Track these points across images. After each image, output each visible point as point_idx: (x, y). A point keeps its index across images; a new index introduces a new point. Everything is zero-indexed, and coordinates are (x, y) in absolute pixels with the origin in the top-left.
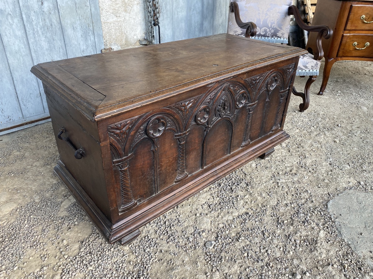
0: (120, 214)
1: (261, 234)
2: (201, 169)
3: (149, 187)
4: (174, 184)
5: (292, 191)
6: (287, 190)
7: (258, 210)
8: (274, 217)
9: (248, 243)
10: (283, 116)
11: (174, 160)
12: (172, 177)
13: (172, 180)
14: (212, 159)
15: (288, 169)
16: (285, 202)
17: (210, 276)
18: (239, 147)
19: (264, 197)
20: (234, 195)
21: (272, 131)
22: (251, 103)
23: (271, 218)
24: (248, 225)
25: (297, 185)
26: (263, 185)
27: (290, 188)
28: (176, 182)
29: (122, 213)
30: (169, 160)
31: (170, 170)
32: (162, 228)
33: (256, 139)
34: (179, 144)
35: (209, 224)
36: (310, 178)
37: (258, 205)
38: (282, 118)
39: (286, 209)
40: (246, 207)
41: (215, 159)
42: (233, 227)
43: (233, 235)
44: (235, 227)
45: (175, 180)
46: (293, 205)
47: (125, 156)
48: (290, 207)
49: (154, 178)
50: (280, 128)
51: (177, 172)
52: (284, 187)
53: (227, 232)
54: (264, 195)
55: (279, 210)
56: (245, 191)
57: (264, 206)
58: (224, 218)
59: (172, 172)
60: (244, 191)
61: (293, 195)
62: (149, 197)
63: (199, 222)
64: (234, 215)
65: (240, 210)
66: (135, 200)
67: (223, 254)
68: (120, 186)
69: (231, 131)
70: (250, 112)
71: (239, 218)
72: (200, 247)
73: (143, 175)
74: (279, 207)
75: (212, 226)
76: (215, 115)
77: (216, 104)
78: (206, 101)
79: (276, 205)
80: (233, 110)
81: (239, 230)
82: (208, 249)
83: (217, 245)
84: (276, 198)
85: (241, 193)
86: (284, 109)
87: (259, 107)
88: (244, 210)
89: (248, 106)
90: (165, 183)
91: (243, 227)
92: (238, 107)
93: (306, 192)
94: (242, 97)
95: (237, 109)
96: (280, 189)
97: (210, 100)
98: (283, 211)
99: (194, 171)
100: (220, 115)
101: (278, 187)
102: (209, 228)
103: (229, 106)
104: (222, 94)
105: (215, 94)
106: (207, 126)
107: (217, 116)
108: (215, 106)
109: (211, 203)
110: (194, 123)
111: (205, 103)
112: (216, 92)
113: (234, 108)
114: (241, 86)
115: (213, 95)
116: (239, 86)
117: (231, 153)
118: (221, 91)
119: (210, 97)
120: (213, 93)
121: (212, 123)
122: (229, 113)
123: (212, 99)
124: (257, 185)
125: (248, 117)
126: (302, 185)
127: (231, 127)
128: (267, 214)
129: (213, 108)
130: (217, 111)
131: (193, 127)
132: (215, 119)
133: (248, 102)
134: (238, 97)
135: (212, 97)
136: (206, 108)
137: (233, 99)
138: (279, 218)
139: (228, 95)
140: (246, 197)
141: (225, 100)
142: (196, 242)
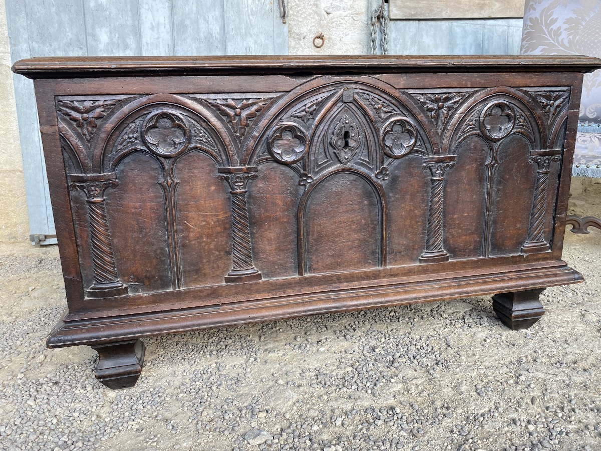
0: (86, 298)
2: (298, 276)
3: (157, 265)
4: (224, 284)
5: (551, 399)
6: (536, 393)
7: (426, 411)
8: (456, 435)
10: (554, 221)
11: (219, 225)
12: (218, 267)
13: (218, 273)
14: (329, 261)
15: (570, 358)
18: (413, 260)
19: (462, 393)
20: (389, 372)
21: (522, 251)
22: (434, 154)
23: (449, 434)
24: (376, 432)
25: (576, 392)
26: (476, 370)
27: (548, 391)
28: (227, 280)
29: (91, 296)
30: (208, 223)
31: (212, 247)
32: (197, 383)
33: (469, 256)
34: (231, 192)
35: (290, 403)
37: (433, 402)
38: (554, 228)
39: (506, 429)
40: (402, 398)
41: (337, 265)
42: (339, 423)
43: (325, 437)
44: (343, 424)
45: (227, 276)
46: (531, 428)
47: (94, 172)
48: (518, 428)
49: (169, 248)
50: (550, 251)
51: (230, 259)
52: (532, 386)
53: (315, 428)
54: (463, 388)
56: (423, 372)
57: (448, 408)
58: (331, 403)
59: (217, 253)
60: (421, 371)
61: (547, 408)
62: (158, 288)
63: (272, 393)
64: (359, 403)
65: (382, 400)
66: (124, 281)
68: (87, 237)
69: (380, 209)
71: (365, 412)
73: (141, 232)
74: (486, 419)
75: (295, 408)
76: (323, 153)
77: (325, 129)
78: (295, 113)
79: (483, 415)
80: (378, 156)
81: (348, 433)
82: (246, 442)
83: (269, 442)
84: (493, 401)
85: (410, 372)
86: (556, 203)
87: (464, 173)
88: (392, 402)
89: (424, 159)
90: (197, 271)
91: (361, 430)
92: (391, 153)
93: (596, 411)
94: (402, 132)
95: (389, 156)
96: (518, 388)
97: (304, 113)
98: (494, 430)
99: (279, 274)
100: (336, 155)
101: (517, 383)
102: (284, 410)
103: (366, 144)
104: (339, 110)
105: (319, 104)
106: (302, 171)
107: (329, 157)
108: (323, 133)
109: (328, 372)
110: (266, 155)
111: (291, 116)
112: (320, 99)
113: (378, 152)
114: (393, 104)
115: (313, 105)
116: (386, 102)
117: (385, 266)
118: (334, 99)
119: (304, 108)
120: (312, 99)
121: (316, 170)
122: (368, 160)
123: (311, 113)
124: (460, 367)
125: (432, 189)
126: (591, 394)
127: (378, 198)
128: (443, 423)
129: (317, 135)
130: (329, 145)
131: (266, 164)
132: (323, 163)
133: (423, 149)
134: (388, 129)
135: (309, 108)
136: (295, 130)
137: (372, 128)
138: (471, 441)
139: (358, 117)
140: (415, 381)
141: (346, 123)
142: (234, 422)
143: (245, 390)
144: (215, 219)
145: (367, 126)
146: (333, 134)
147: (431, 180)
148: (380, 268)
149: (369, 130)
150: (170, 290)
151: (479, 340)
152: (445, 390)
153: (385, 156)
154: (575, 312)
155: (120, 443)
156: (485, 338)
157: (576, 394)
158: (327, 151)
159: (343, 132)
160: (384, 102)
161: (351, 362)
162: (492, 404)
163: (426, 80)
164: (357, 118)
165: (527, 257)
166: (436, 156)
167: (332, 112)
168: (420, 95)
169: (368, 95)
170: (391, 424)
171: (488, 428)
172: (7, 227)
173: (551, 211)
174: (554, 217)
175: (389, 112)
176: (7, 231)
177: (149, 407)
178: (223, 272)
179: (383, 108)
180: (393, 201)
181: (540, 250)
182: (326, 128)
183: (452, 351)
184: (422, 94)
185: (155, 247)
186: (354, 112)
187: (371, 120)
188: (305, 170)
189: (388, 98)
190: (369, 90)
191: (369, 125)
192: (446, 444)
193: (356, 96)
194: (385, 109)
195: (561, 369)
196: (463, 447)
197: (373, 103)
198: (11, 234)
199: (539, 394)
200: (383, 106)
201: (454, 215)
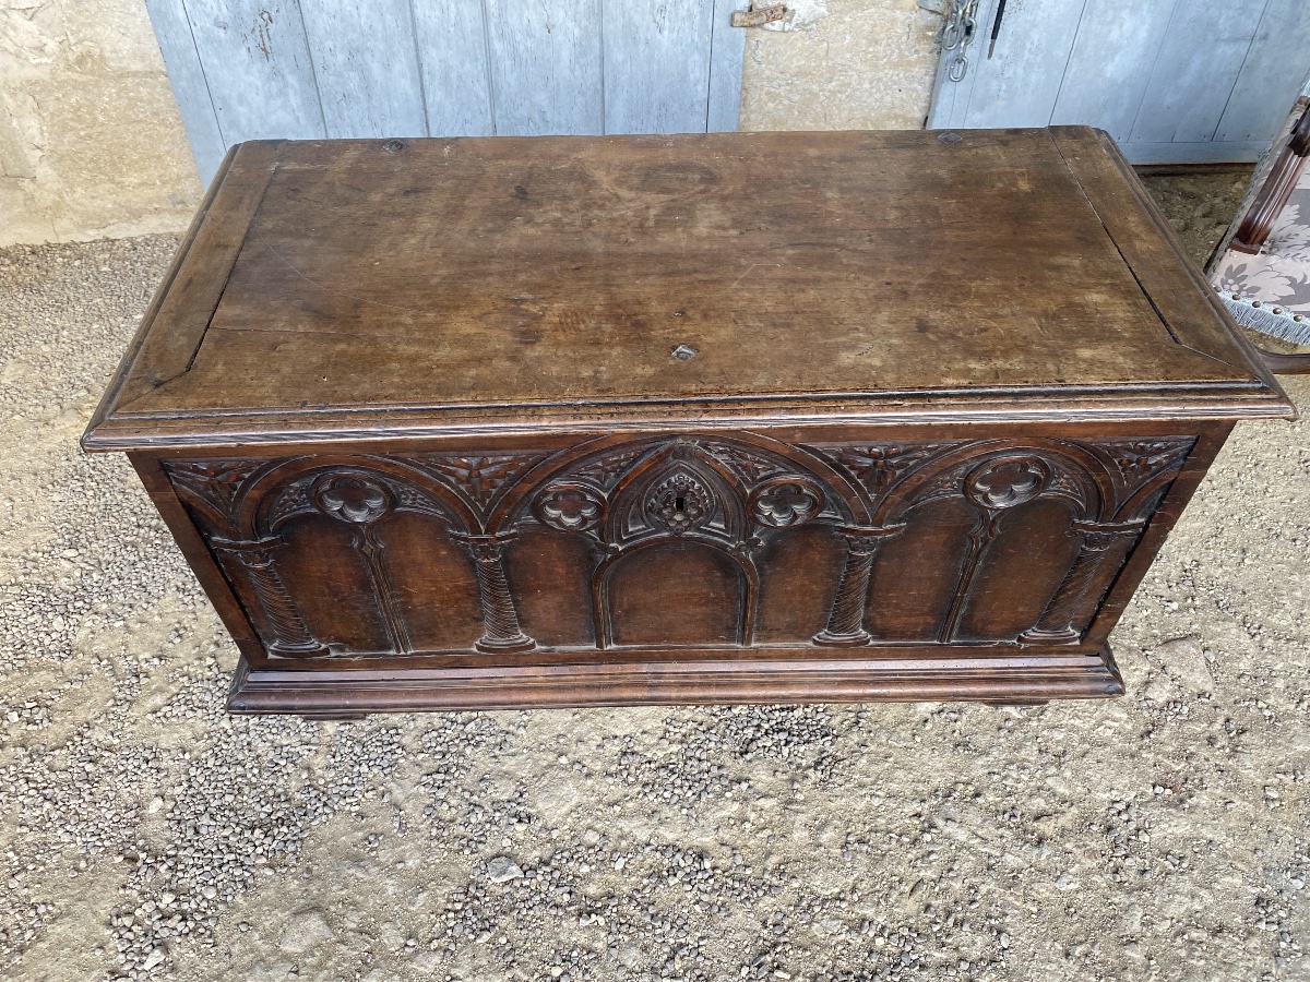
1: (667, 949)
2: (595, 647)
3: (368, 628)
4: (475, 649)
5: (945, 891)
6: (930, 874)
7: (748, 872)
8: (766, 932)
9: (599, 945)
10: (1099, 610)
11: (460, 591)
12: (464, 633)
13: (463, 639)
14: (647, 632)
15: (1039, 804)
16: (869, 913)
17: (412, 950)
18: (802, 638)
19: (820, 845)
20: (734, 767)
21: (1021, 639)
22: (856, 523)
23: (758, 926)
24: (663, 895)
25: (992, 886)
26: (868, 799)
27: (952, 874)
28: (479, 648)
29: (278, 655)
30: (440, 588)
31: (450, 612)
32: (448, 732)
33: (910, 639)
35: (565, 810)
36: (1081, 896)
37: (769, 854)
38: (1095, 615)
39: (842, 937)
40: (725, 835)
41: (665, 638)
42: (619, 866)
43: (592, 890)
44: (624, 870)
45: (479, 644)
46: (880, 942)
47: (246, 539)
48: (860, 941)
49: (382, 613)
50: (1077, 643)
51: (482, 626)
52: (934, 857)
53: (585, 869)
54: (826, 836)
55: (810, 923)
56: (786, 781)
57: (782, 874)
58: (622, 823)
59: (460, 619)
60: (785, 777)
61: (928, 908)
62: (373, 649)
63: (545, 783)
64: (661, 832)
65: (695, 833)
66: (321, 642)
67: (504, 921)
71: (664, 851)
72: (476, 855)
73: (336, 595)
74: (825, 911)
75: (569, 820)
76: (638, 518)
77: (640, 490)
78: (582, 469)
79: (825, 900)
80: (743, 523)
81: (625, 888)
82: (487, 876)
83: (517, 884)
84: (855, 876)
85: (764, 777)
86: (1111, 588)
87: (918, 545)
88: (708, 840)
89: (836, 527)
90: (430, 636)
91: (645, 887)
92: (767, 523)
93: (995, 934)
94: (796, 493)
95: (764, 525)
96: (909, 856)
97: (599, 471)
98: (823, 936)
99: (564, 643)
100: (661, 523)
101: (915, 841)
102: (554, 820)
104: (666, 468)
105: (628, 460)
106: (600, 541)
107: (648, 523)
109: (641, 748)
110: (531, 519)
113: (743, 518)
114: (780, 460)
115: (615, 461)
116: (765, 457)
117: (749, 642)
121: (625, 538)
122: (722, 526)
123: (613, 471)
124: (848, 785)
125: (849, 562)
126: (1011, 899)
128: (761, 905)
129: (624, 498)
130: (648, 510)
131: (534, 528)
132: (637, 531)
133: (836, 514)
135: (608, 465)
137: (732, 491)
138: (779, 949)
140: (762, 802)
142: (481, 833)
143: (509, 764)
144: (451, 585)
145: (723, 487)
146: (655, 498)
147: (849, 553)
148: (739, 645)
149: (726, 492)
150: (393, 652)
151: (916, 719)
152: (796, 835)
153: (757, 524)
154: (1137, 673)
155: (334, 838)
156: (929, 716)
157: (988, 892)
158: (645, 516)
159: (673, 499)
160: (759, 457)
161: (683, 731)
162: (850, 880)
164: (703, 478)
165: (1025, 649)
166: (859, 528)
170: (689, 887)
171: (817, 930)
172: (164, 183)
173: (1098, 595)
174: (1101, 605)
175: (770, 470)
176: (167, 190)
177: (375, 770)
178: (473, 638)
179: (756, 465)
180: (771, 575)
181: (1058, 642)
183: (856, 739)
185: (359, 612)
188: (602, 539)
189: (768, 453)
191: (727, 486)
192: (745, 943)
194: (760, 467)
195: (1001, 831)
196: (762, 959)
197: (737, 459)
198: (174, 195)
199: (934, 876)
200: (757, 462)
201: (888, 593)
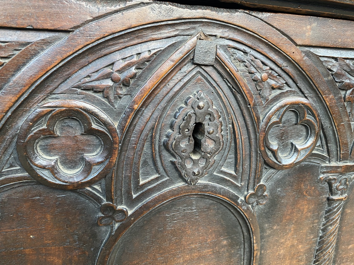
22: (339, 159)
69: (247, 250)
70: (331, 192)
76: (150, 162)
77: (154, 116)
78: (87, 79)
80: (253, 166)
89: (322, 167)
92: (276, 161)
94: (296, 124)
95: (271, 166)
97: (109, 83)
100: (176, 168)
103: (233, 144)
104: (185, 80)
105: (143, 64)
106: (105, 202)
107: (161, 169)
108: (150, 125)
110: (17, 171)
111: (79, 87)
112: (146, 55)
113: (253, 159)
114: (288, 74)
115: (129, 66)
116: (276, 69)
118: (177, 56)
119: (109, 70)
120: (127, 53)
121: (134, 196)
122: (233, 173)
123: (126, 83)
125: (327, 212)
127: (246, 234)
129: (137, 128)
130: (162, 148)
131: (20, 189)
132: (149, 183)
133: (323, 152)
134: (274, 119)
135: (120, 71)
136: (87, 119)
137: (247, 118)
139: (222, 95)
141: (199, 107)
145: (238, 113)
146: (172, 127)
147: (328, 199)
149: (240, 119)
153: (265, 166)
158: (158, 159)
159: (192, 124)
160: (271, 69)
163: (348, 33)
164: (220, 97)
166: (341, 164)
167: (171, 84)
168: (333, 61)
169: (245, 53)
175: (280, 88)
179: (269, 80)
180: (269, 236)
182: (156, 114)
184: (336, 59)
186: (215, 85)
187: (246, 103)
188: (109, 199)
189: (280, 61)
190: (246, 42)
191: (241, 111)
193: (221, 52)
194: (273, 83)
197: (253, 70)
200: (270, 75)
201: (348, 245)
